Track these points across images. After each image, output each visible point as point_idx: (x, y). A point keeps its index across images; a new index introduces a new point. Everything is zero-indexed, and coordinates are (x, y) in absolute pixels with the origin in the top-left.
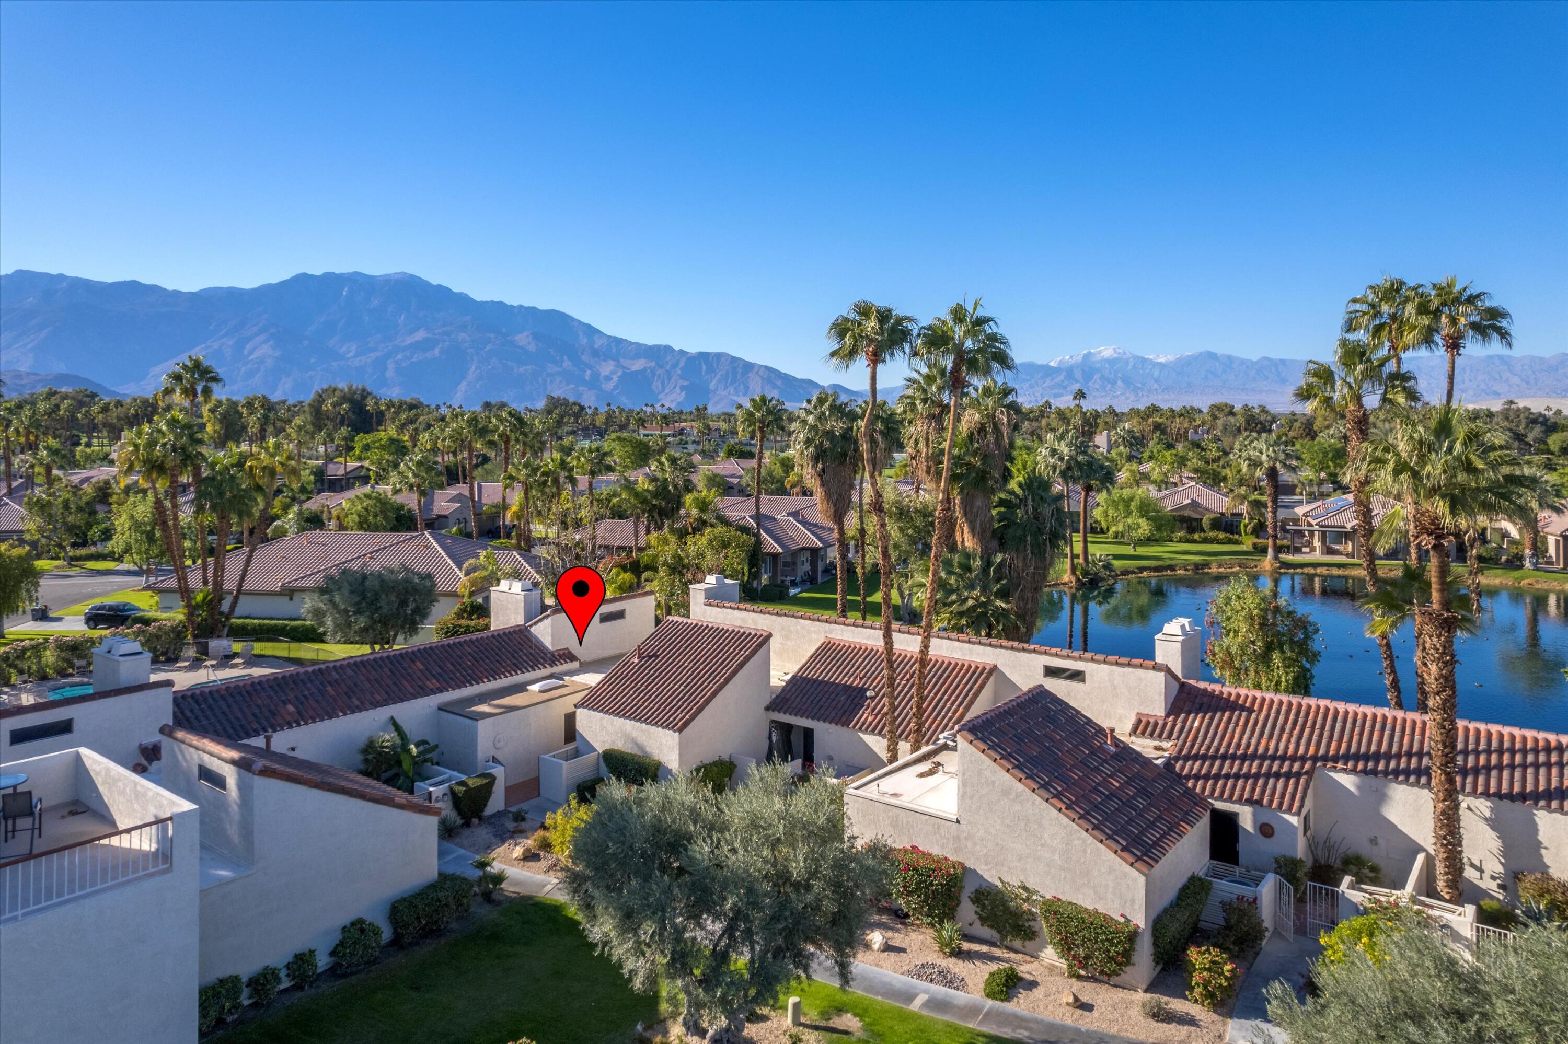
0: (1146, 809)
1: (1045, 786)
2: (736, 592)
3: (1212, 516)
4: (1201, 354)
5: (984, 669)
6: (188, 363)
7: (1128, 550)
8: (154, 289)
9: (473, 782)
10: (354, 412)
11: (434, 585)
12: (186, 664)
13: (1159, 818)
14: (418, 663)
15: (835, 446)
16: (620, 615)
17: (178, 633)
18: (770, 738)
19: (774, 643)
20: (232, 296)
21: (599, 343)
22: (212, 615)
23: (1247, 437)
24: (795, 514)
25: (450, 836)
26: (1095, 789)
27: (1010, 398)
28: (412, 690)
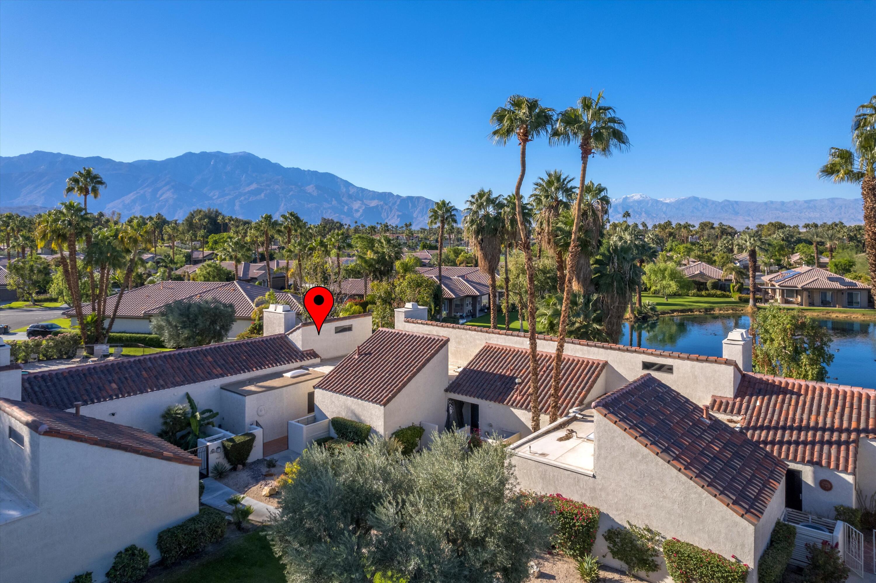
0: (742, 468)
1: (666, 450)
2: (426, 313)
3: (713, 281)
4: (690, 198)
5: (599, 364)
6: (83, 172)
7: (664, 300)
8: (109, 161)
9: (239, 439)
10: (211, 224)
11: (234, 312)
12: (78, 360)
13: (753, 476)
14: (209, 358)
15: (489, 224)
16: (349, 329)
17: (75, 341)
18: (448, 411)
19: (451, 346)
20: (151, 164)
21: (352, 191)
22: (97, 330)
23: (726, 239)
24: (463, 277)
25: (220, 477)
26: (702, 452)
27: (603, 194)
28: (202, 375)
